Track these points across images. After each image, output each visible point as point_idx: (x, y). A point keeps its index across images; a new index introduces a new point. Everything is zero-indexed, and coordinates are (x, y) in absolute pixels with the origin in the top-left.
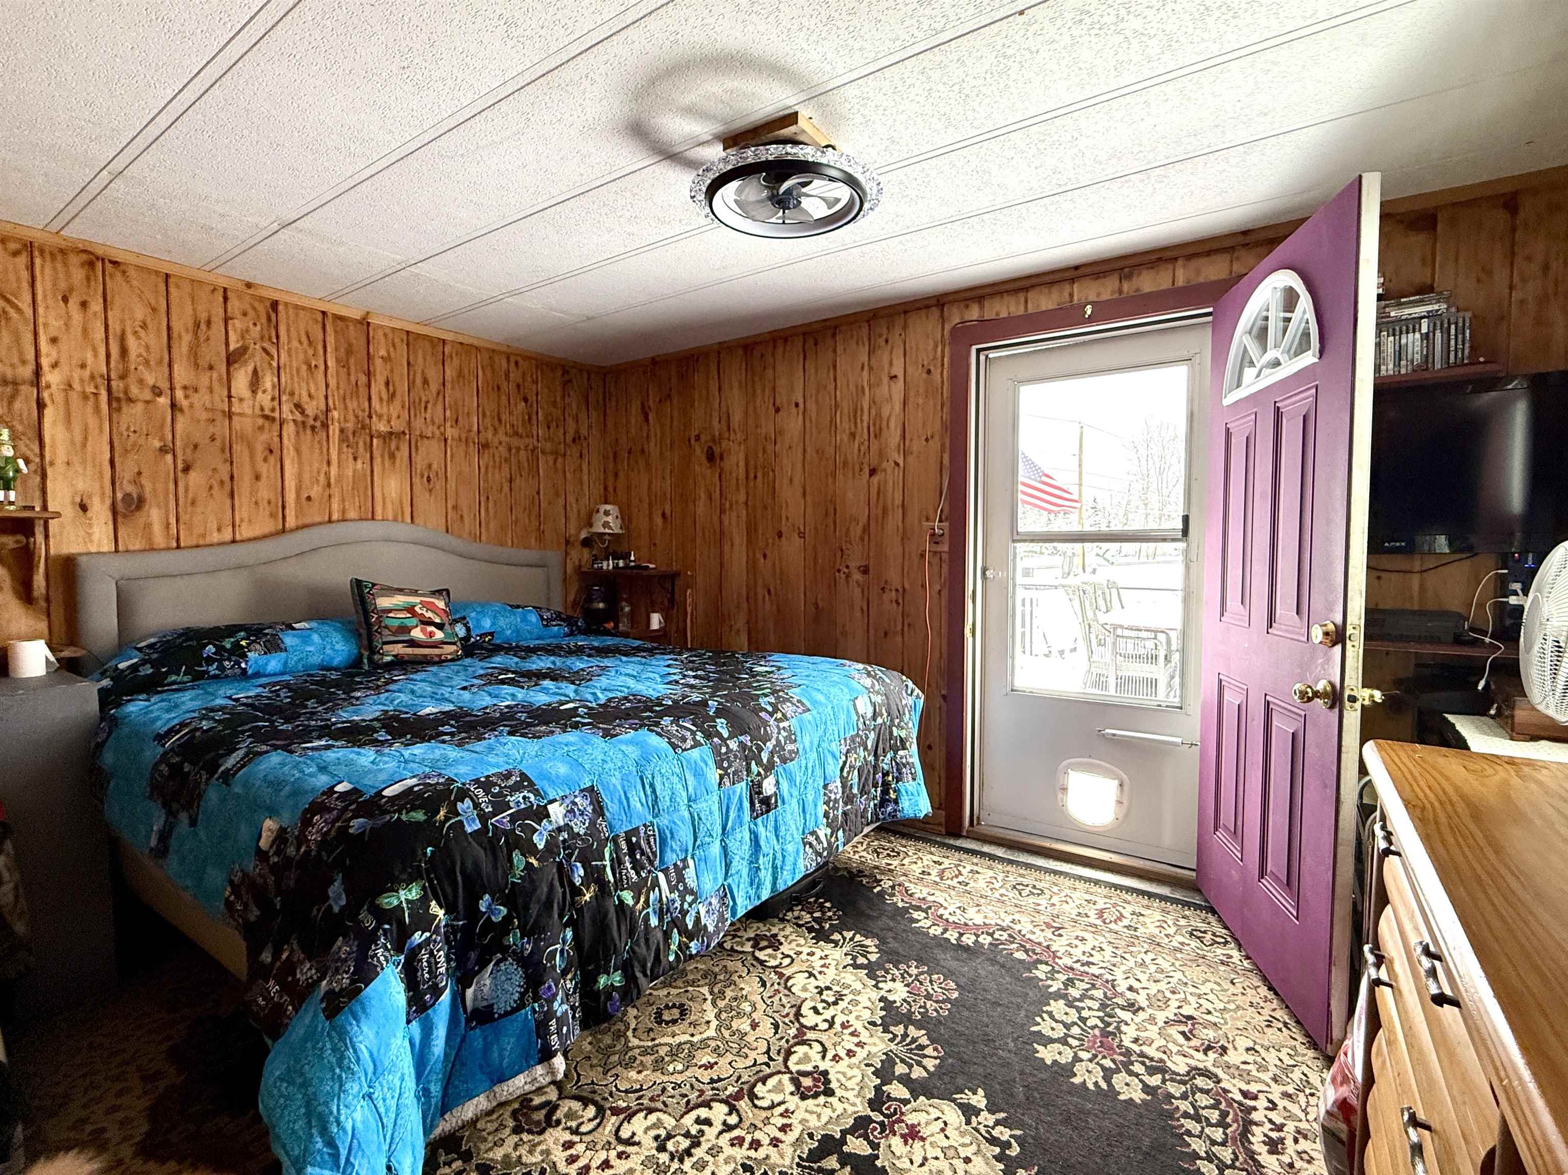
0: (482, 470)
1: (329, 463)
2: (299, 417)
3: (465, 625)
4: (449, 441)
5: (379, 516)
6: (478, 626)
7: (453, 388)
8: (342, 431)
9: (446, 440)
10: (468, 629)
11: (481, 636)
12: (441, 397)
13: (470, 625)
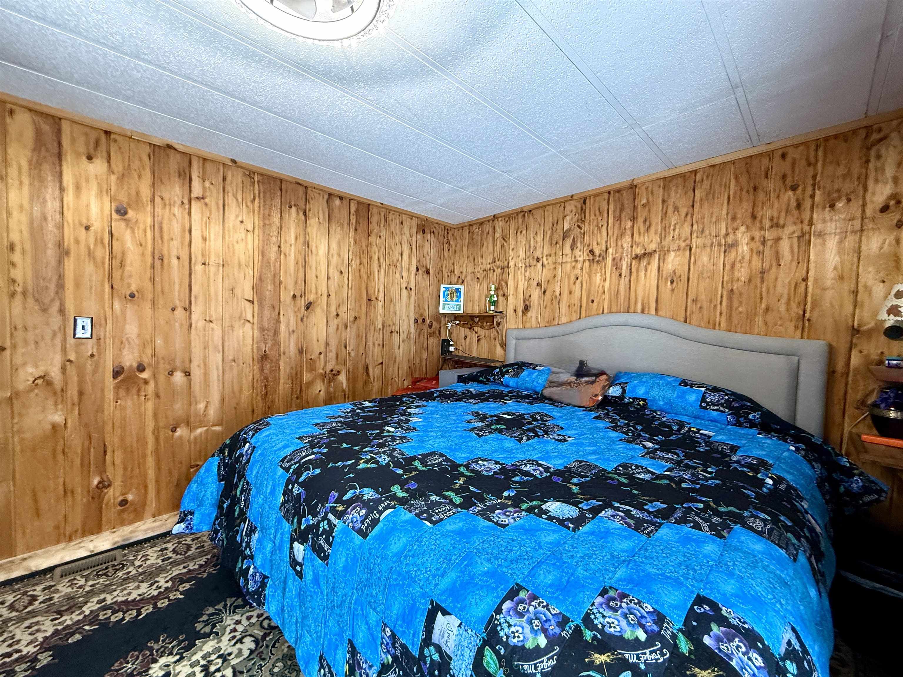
0: (728, 267)
1: (605, 280)
2: (591, 257)
3: (623, 388)
4: (693, 250)
5: (632, 310)
6: (633, 390)
7: (701, 207)
8: (614, 259)
9: (691, 249)
10: (624, 391)
11: (633, 399)
12: (689, 216)
13: (627, 389)
